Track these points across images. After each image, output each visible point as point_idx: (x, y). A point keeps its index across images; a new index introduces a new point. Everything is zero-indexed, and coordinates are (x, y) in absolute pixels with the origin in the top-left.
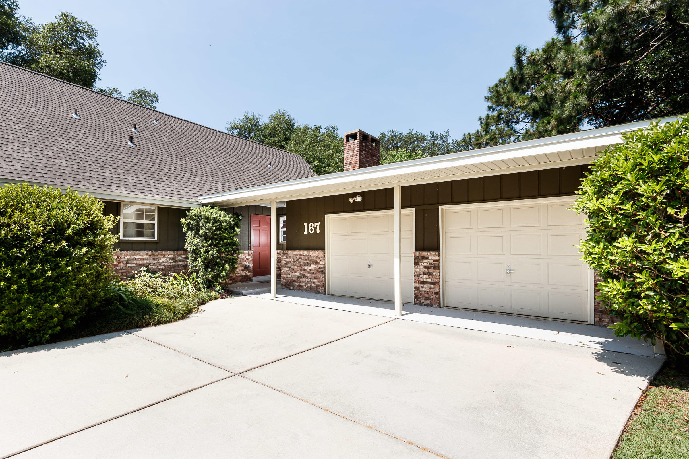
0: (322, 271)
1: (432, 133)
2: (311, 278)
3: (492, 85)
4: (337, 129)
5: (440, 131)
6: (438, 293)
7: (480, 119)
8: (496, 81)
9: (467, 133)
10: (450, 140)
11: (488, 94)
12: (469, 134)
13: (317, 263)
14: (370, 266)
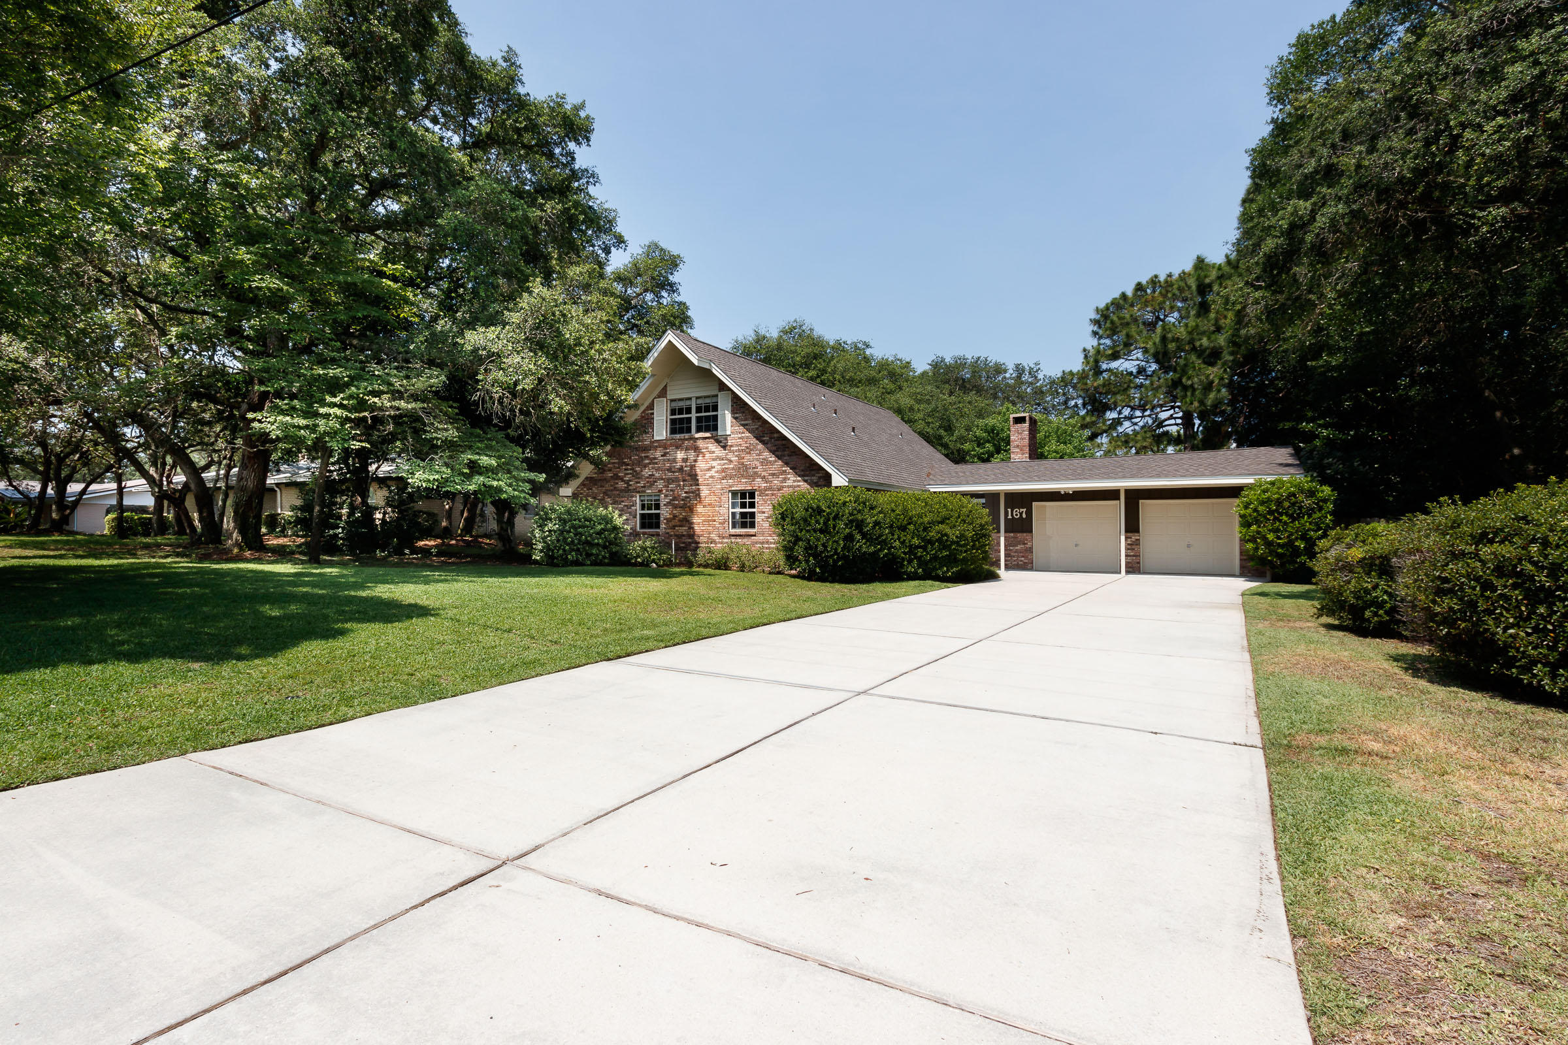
0: (1030, 550)
1: (1017, 366)
2: (1018, 557)
3: (1102, 305)
4: (868, 346)
5: (1028, 362)
6: (1139, 563)
7: (1085, 350)
8: (1109, 300)
9: (1067, 370)
10: (1040, 376)
11: (1094, 316)
12: (1071, 373)
13: (1024, 544)
14: (1076, 545)
